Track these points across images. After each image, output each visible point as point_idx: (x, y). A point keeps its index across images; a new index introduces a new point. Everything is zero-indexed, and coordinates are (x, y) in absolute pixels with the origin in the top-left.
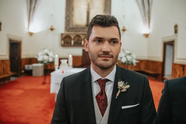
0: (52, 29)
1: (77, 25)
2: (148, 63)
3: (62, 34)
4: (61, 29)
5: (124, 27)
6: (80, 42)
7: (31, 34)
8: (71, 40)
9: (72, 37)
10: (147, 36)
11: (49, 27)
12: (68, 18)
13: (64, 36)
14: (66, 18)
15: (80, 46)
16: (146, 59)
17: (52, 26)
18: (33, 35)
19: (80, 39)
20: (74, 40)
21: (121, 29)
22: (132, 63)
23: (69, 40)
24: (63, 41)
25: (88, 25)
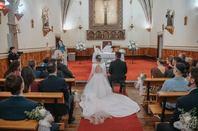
0: (80, 28)
1: (98, 24)
2: (150, 50)
3: (87, 31)
4: (86, 27)
5: (132, 25)
6: (100, 36)
7: (65, 31)
8: (94, 35)
9: (95, 32)
10: (149, 30)
11: (78, 26)
12: (91, 19)
13: (88, 32)
14: (90, 19)
15: (101, 39)
16: (149, 47)
17: (80, 26)
18: (66, 32)
19: (101, 34)
20: (96, 35)
21: (129, 26)
22: (135, 49)
23: (92, 35)
24: (88, 36)
25: (106, 23)
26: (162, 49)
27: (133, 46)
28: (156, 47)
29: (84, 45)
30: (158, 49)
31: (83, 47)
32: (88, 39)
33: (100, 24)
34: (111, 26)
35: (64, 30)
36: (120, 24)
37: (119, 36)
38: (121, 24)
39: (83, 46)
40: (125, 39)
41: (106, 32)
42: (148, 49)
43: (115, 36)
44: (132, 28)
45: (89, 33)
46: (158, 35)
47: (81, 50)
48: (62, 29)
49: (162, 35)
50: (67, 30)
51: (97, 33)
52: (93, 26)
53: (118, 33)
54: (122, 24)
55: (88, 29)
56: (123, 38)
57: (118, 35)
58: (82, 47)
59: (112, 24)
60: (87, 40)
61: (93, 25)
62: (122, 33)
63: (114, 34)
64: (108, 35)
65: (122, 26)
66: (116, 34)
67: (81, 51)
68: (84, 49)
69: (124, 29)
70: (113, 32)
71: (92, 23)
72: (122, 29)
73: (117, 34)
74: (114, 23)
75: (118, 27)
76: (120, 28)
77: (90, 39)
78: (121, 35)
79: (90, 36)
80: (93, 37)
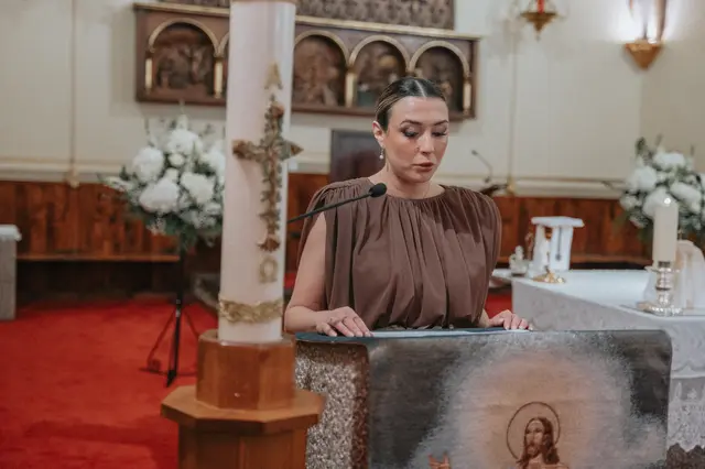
23: (191, 59)
24: (149, 64)
32: (146, 97)
40: (472, 114)
44: (539, 28)
56: (461, 107)
60: (134, 107)
63: (386, 72)
64: (335, 73)
69: (463, 28)
72: (450, 25)
73: (411, 64)
75: (420, 10)
76: (435, 22)
77: (165, 92)
78: (439, 82)
79: (170, 69)
80: (191, 78)
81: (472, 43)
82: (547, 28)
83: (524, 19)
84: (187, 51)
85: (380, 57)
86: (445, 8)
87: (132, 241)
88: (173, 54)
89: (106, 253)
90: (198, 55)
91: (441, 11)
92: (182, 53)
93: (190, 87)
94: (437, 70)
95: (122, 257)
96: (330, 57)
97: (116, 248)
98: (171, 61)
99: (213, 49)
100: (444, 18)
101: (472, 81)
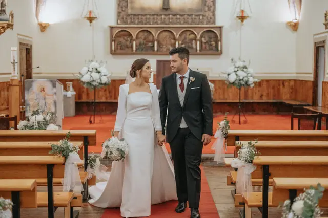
0: (91, 19)
1: (143, 9)
2: (297, 85)
3: (112, 28)
4: (109, 16)
5: (242, 11)
6: (150, 44)
7: (43, 28)
8: (132, 40)
9: (134, 34)
10: (295, 27)
11: (85, 14)
13: (116, 31)
15: (152, 52)
16: (293, 76)
17: (90, 12)
18: (48, 29)
19: (151, 38)
20: (138, 41)
21: (235, 15)
22: (246, 82)
23: (127, 41)
24: (113, 43)
25: (166, 8)
26: (324, 83)
27: (242, 74)
28: (311, 77)
29: (103, 70)
30: (315, 84)
31: (101, 76)
32: (113, 53)
33: (150, 9)
34: (182, 14)
35: (40, 24)
36: (209, 10)
37: (204, 45)
38: (212, 9)
39: (99, 72)
40: (221, 53)
41: (165, 34)
42: (292, 83)
43: (194, 46)
44: (242, 21)
45: (118, 36)
46: (315, 43)
47: (94, 84)
48: (36, 22)
49: (324, 42)
50: (50, 23)
51: (141, 34)
52: (129, 15)
53: (201, 37)
54: (215, 8)
55: (114, 24)
56: (218, 50)
57: (201, 42)
58: (96, 76)
59: (183, 10)
60: (111, 56)
61: (129, 11)
62: (212, 35)
63: (191, 40)
64: (173, 41)
65: (214, 15)
66: (195, 39)
67: (95, 87)
68: (104, 80)
69: (218, 24)
70: (188, 33)
71: (124, 4)
72: (214, 23)
73: (198, 37)
74: (189, 6)
75: (203, 19)
76: (208, 22)
77: (119, 51)
78: (211, 42)
79: (120, 44)
80: (127, 47)
81: (220, 28)
82: (245, 21)
83: (238, 19)
84: (126, 38)
85: (189, 35)
86: (212, 17)
87: (111, 97)
88: (121, 39)
89: (103, 100)
90: (129, 39)
91: (211, 18)
92: (124, 39)
93: (127, 49)
94: (210, 38)
95: (108, 101)
96: (172, 37)
97: (106, 98)
98: (121, 42)
99: (132, 37)
100: (212, 20)
101: (221, 41)
